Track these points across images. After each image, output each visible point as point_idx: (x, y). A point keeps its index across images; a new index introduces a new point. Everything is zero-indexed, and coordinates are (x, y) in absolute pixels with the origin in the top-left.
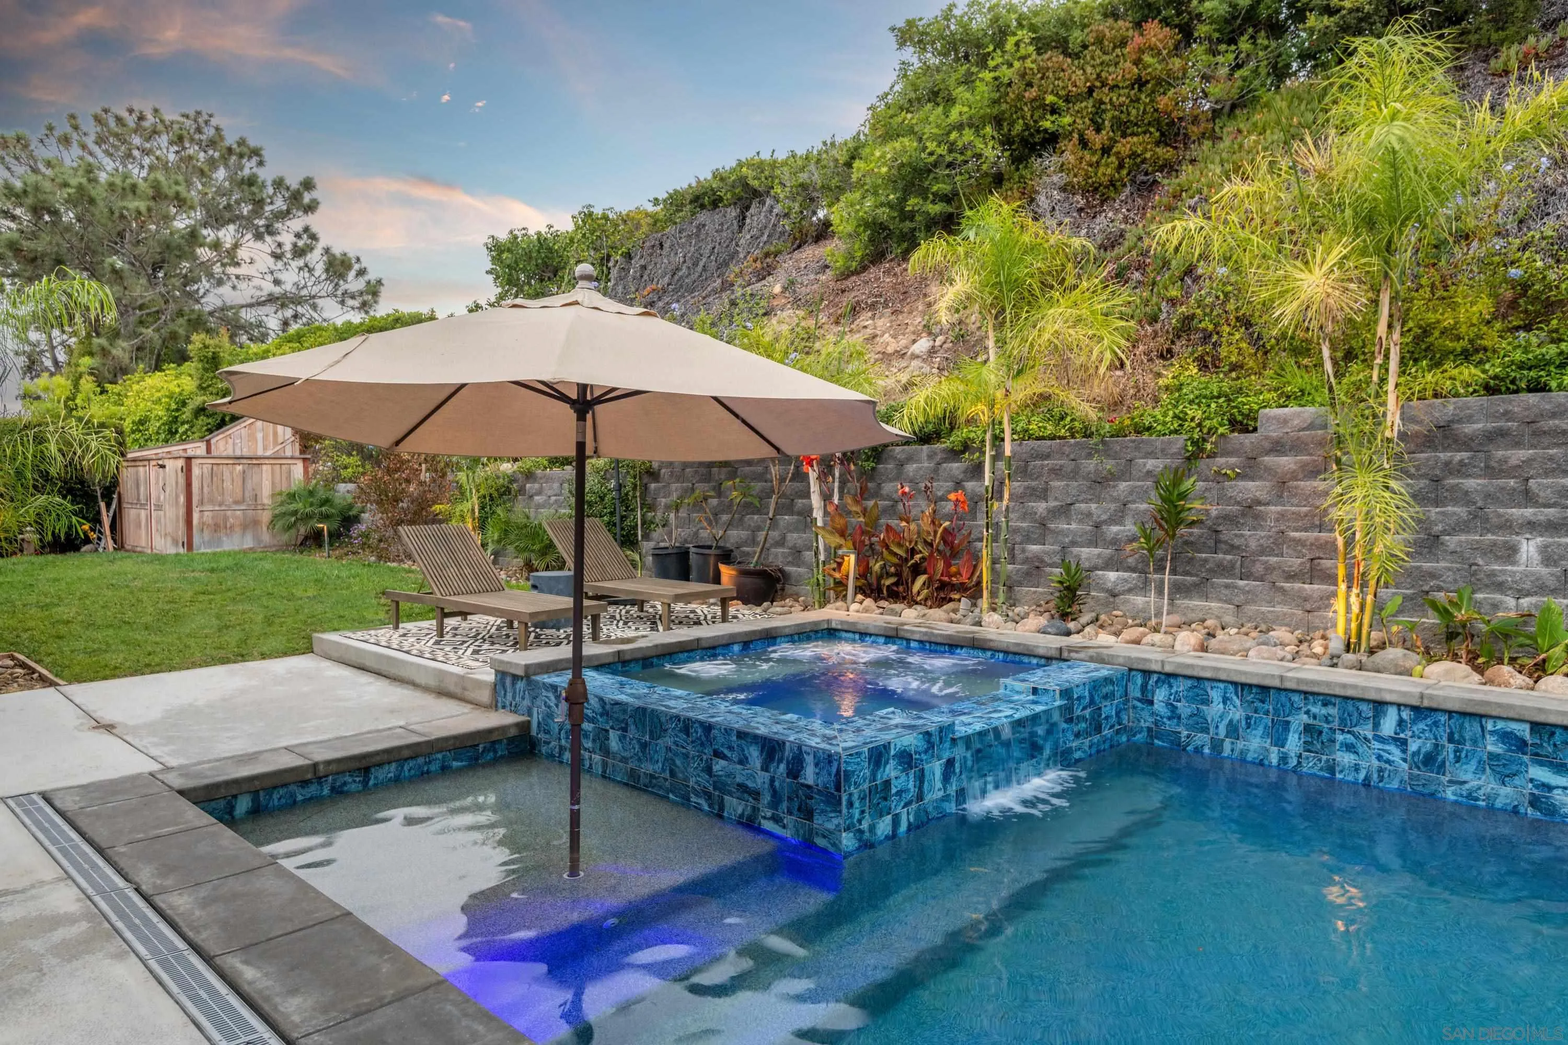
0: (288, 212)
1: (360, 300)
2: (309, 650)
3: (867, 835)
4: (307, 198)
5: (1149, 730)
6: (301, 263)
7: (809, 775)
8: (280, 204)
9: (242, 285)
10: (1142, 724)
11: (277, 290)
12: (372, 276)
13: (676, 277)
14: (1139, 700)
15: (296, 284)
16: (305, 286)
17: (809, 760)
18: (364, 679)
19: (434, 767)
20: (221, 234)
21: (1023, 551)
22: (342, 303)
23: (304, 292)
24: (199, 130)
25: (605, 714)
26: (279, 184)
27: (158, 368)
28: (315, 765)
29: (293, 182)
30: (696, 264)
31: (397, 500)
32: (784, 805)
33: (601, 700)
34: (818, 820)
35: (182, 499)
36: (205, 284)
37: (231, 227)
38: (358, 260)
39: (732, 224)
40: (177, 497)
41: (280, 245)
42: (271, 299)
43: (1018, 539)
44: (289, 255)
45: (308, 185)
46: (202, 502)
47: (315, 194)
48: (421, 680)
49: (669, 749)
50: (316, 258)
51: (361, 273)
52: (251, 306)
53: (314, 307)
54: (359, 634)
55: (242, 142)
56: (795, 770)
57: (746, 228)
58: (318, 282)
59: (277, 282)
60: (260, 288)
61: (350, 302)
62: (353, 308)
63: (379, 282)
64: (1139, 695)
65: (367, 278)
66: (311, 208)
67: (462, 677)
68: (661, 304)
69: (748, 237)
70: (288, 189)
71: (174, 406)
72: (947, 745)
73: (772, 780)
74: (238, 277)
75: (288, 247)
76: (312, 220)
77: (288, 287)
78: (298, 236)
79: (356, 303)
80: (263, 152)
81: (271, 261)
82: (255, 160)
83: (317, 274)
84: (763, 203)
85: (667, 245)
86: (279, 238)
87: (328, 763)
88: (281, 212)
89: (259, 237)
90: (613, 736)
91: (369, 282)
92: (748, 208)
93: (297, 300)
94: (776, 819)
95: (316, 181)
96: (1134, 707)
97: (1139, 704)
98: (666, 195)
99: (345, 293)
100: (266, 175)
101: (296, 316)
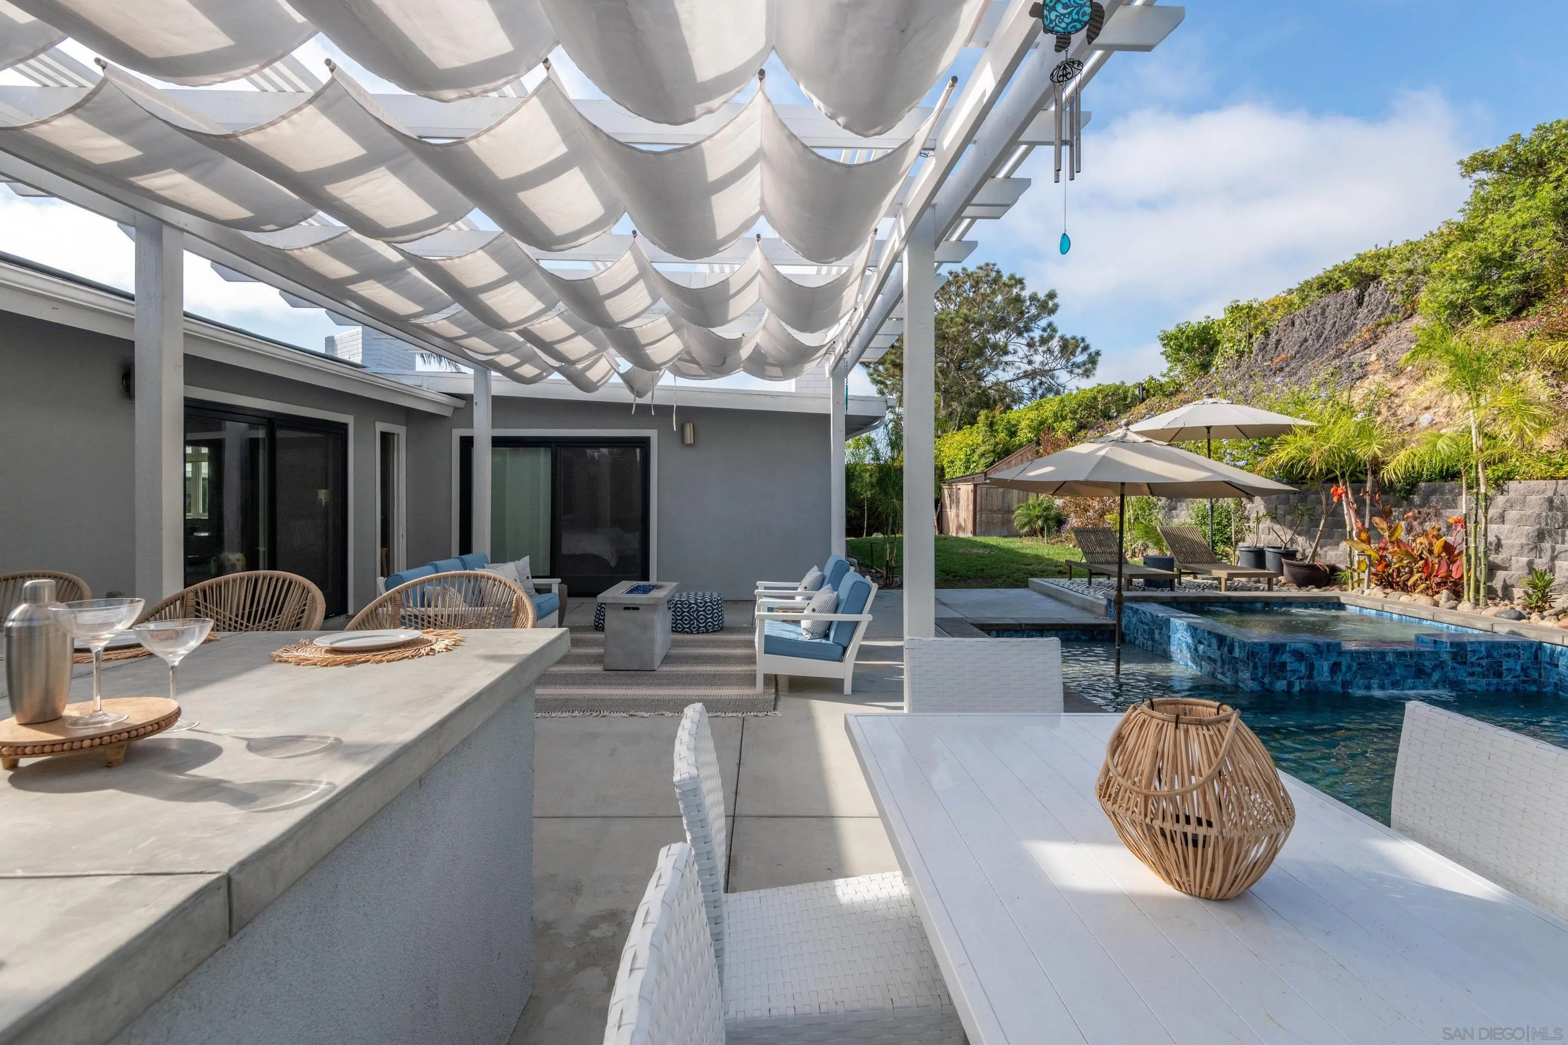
0: (1039, 315)
1: (1083, 368)
2: (1027, 586)
3: (1267, 686)
4: (1051, 304)
5: (1556, 684)
6: (1045, 348)
7: (1237, 653)
8: (1033, 311)
9: (1009, 368)
10: (1550, 680)
11: (1029, 368)
12: (1092, 350)
13: (1303, 347)
14: (1549, 664)
15: (1042, 363)
16: (1048, 363)
17: (1236, 645)
18: (1049, 600)
19: (1072, 637)
20: (998, 336)
21: (1517, 561)
22: (1071, 372)
23: (1047, 368)
24: (987, 275)
25: (1153, 621)
26: (1033, 298)
27: (960, 428)
28: (1021, 625)
29: (1042, 296)
30: (1319, 337)
31: (1086, 511)
32: (1226, 667)
33: (1151, 614)
34: (1240, 674)
35: (971, 507)
36: (987, 369)
37: (1003, 332)
38: (1083, 340)
39: (1352, 303)
40: (968, 506)
41: (1032, 339)
42: (1026, 375)
43: (1514, 553)
44: (1038, 344)
45: (1052, 296)
46: (981, 510)
47: (1056, 301)
48: (1075, 603)
49: (1179, 639)
50: (1055, 344)
51: (1086, 348)
52: (1013, 380)
53: (1052, 377)
54: (1051, 580)
55: (1012, 277)
56: (1231, 651)
57: (1365, 304)
58: (1056, 358)
59: (1030, 363)
60: (1019, 368)
61: (1076, 371)
62: (1078, 375)
63: (1098, 353)
64: (1548, 660)
65: (1088, 352)
66: (1052, 311)
67: (1093, 602)
68: (1287, 369)
69: (1366, 311)
70: (1039, 301)
71: (969, 453)
72: (1335, 654)
73: (1222, 655)
74: (1006, 363)
75: (1037, 339)
76: (1053, 318)
77: (1037, 365)
78: (1044, 330)
79: (1080, 371)
80: (1024, 281)
81: (1026, 348)
82: (1019, 286)
83: (1055, 354)
84: (1380, 283)
85: (1297, 322)
86: (1032, 334)
87: (1026, 625)
88: (1034, 316)
89: (1020, 334)
90: (1157, 632)
91: (1090, 355)
92: (1366, 287)
93: (1044, 373)
94: (1223, 674)
95: (1057, 292)
96: (1545, 668)
97: (1549, 666)
98: (1298, 286)
99: (1074, 364)
100: (1026, 294)
101: (1041, 383)
